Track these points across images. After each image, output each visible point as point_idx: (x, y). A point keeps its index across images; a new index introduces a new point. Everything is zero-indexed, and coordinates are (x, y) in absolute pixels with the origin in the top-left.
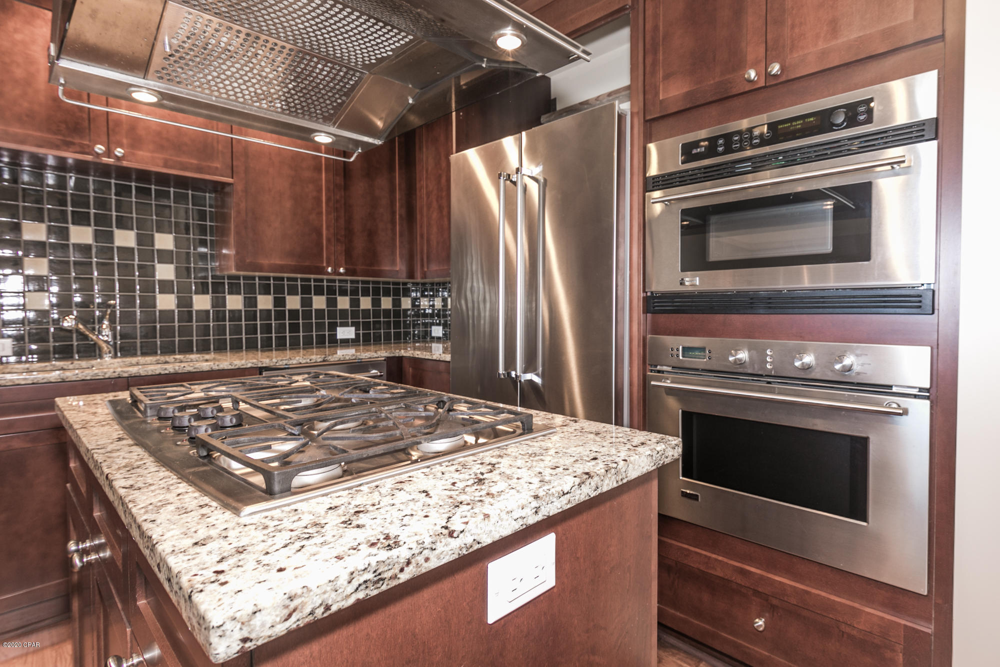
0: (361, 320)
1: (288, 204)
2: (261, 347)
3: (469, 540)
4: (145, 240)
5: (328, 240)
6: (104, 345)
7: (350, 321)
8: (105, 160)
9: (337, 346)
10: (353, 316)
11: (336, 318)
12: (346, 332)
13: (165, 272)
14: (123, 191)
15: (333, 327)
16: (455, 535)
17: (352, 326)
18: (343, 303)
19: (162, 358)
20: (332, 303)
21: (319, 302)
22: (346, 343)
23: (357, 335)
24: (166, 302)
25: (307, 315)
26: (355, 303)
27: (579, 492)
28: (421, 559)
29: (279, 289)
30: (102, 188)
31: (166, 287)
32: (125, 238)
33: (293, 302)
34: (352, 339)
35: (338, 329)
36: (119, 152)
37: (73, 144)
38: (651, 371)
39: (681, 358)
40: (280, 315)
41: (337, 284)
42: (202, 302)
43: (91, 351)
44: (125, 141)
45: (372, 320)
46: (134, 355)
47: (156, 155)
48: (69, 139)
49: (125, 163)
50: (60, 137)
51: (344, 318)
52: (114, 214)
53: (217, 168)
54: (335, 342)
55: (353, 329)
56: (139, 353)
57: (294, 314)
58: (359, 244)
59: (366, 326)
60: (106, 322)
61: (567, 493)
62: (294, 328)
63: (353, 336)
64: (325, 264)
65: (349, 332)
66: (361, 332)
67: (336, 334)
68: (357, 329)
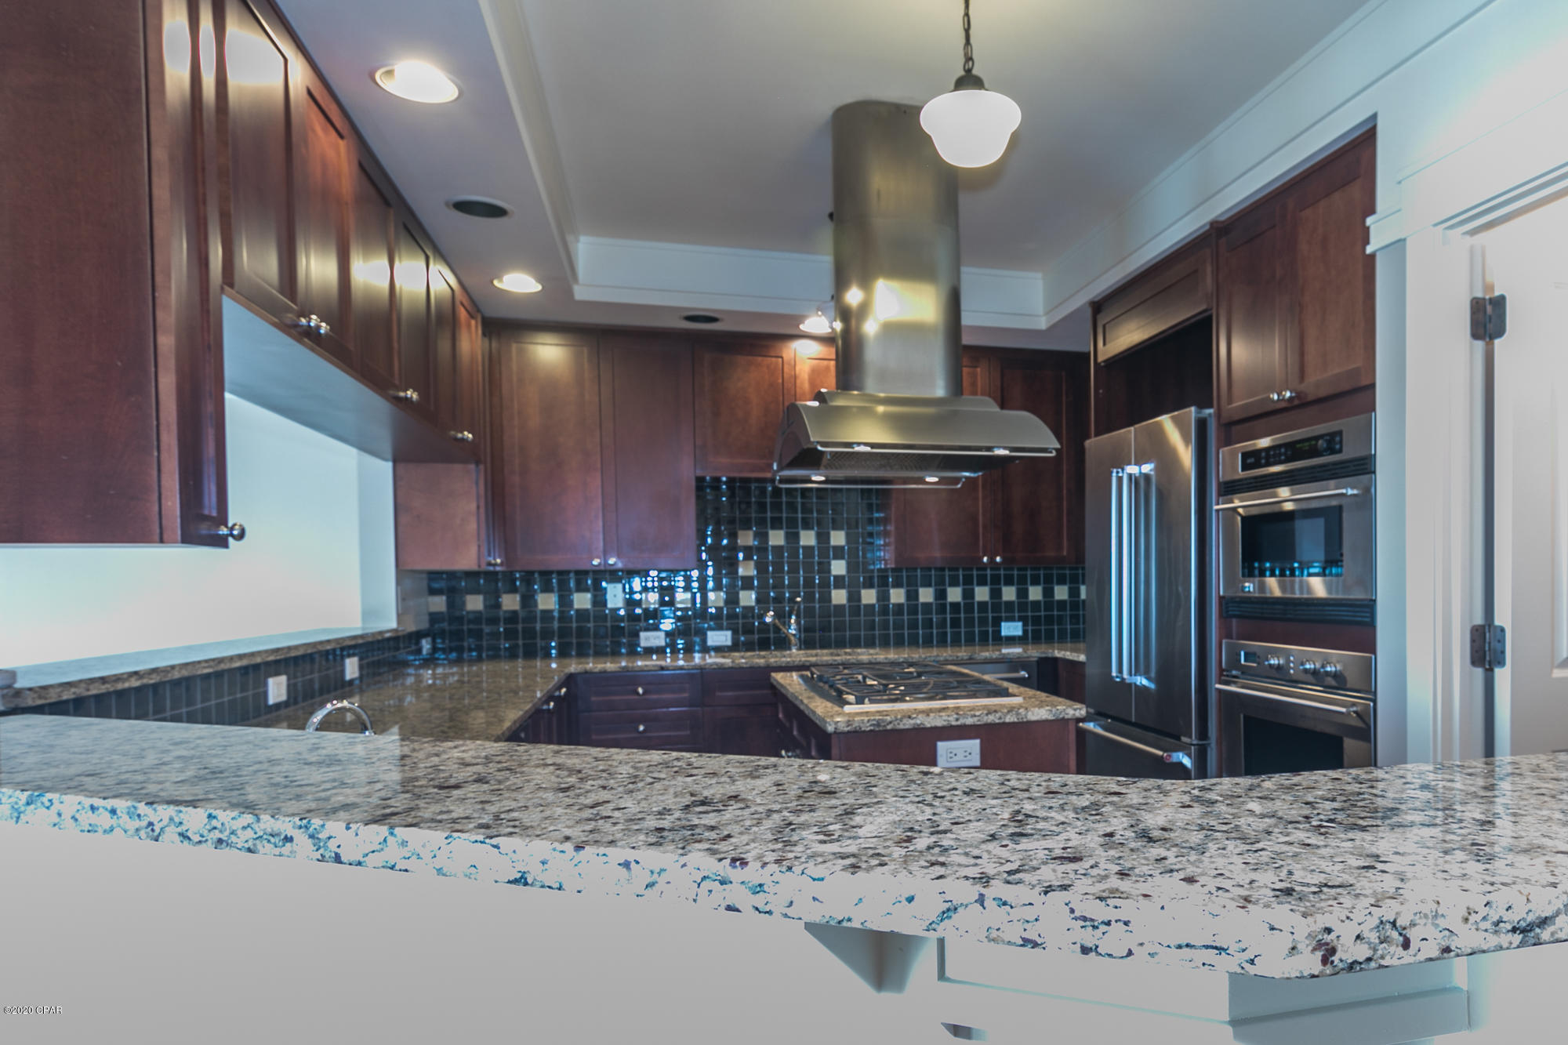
0: (1030, 614)
2: (923, 643)
3: (919, 722)
4: (823, 538)
5: (985, 527)
6: (792, 638)
7: (1017, 615)
9: (1001, 643)
10: (1021, 609)
11: (999, 611)
12: (1011, 629)
15: (997, 622)
17: (1019, 620)
18: (1009, 594)
19: (834, 651)
20: (996, 593)
21: (982, 594)
22: (1011, 640)
23: (1025, 631)
24: (839, 597)
25: (969, 607)
26: (1023, 593)
28: (896, 723)
29: (940, 580)
31: (839, 582)
32: (808, 538)
33: (955, 594)
34: (1019, 637)
35: (1003, 624)
38: (1226, 675)
39: (1243, 663)
40: (942, 608)
42: (869, 596)
43: (783, 643)
45: (1043, 613)
46: (814, 648)
51: (1010, 611)
52: (800, 519)
54: (1000, 640)
55: (1020, 624)
56: (818, 646)
57: (955, 606)
58: (1019, 528)
59: (1036, 621)
60: (794, 617)
62: (955, 623)
63: (1019, 633)
64: (981, 554)
65: (1016, 628)
66: (1030, 628)
67: (1000, 631)
68: (1024, 625)
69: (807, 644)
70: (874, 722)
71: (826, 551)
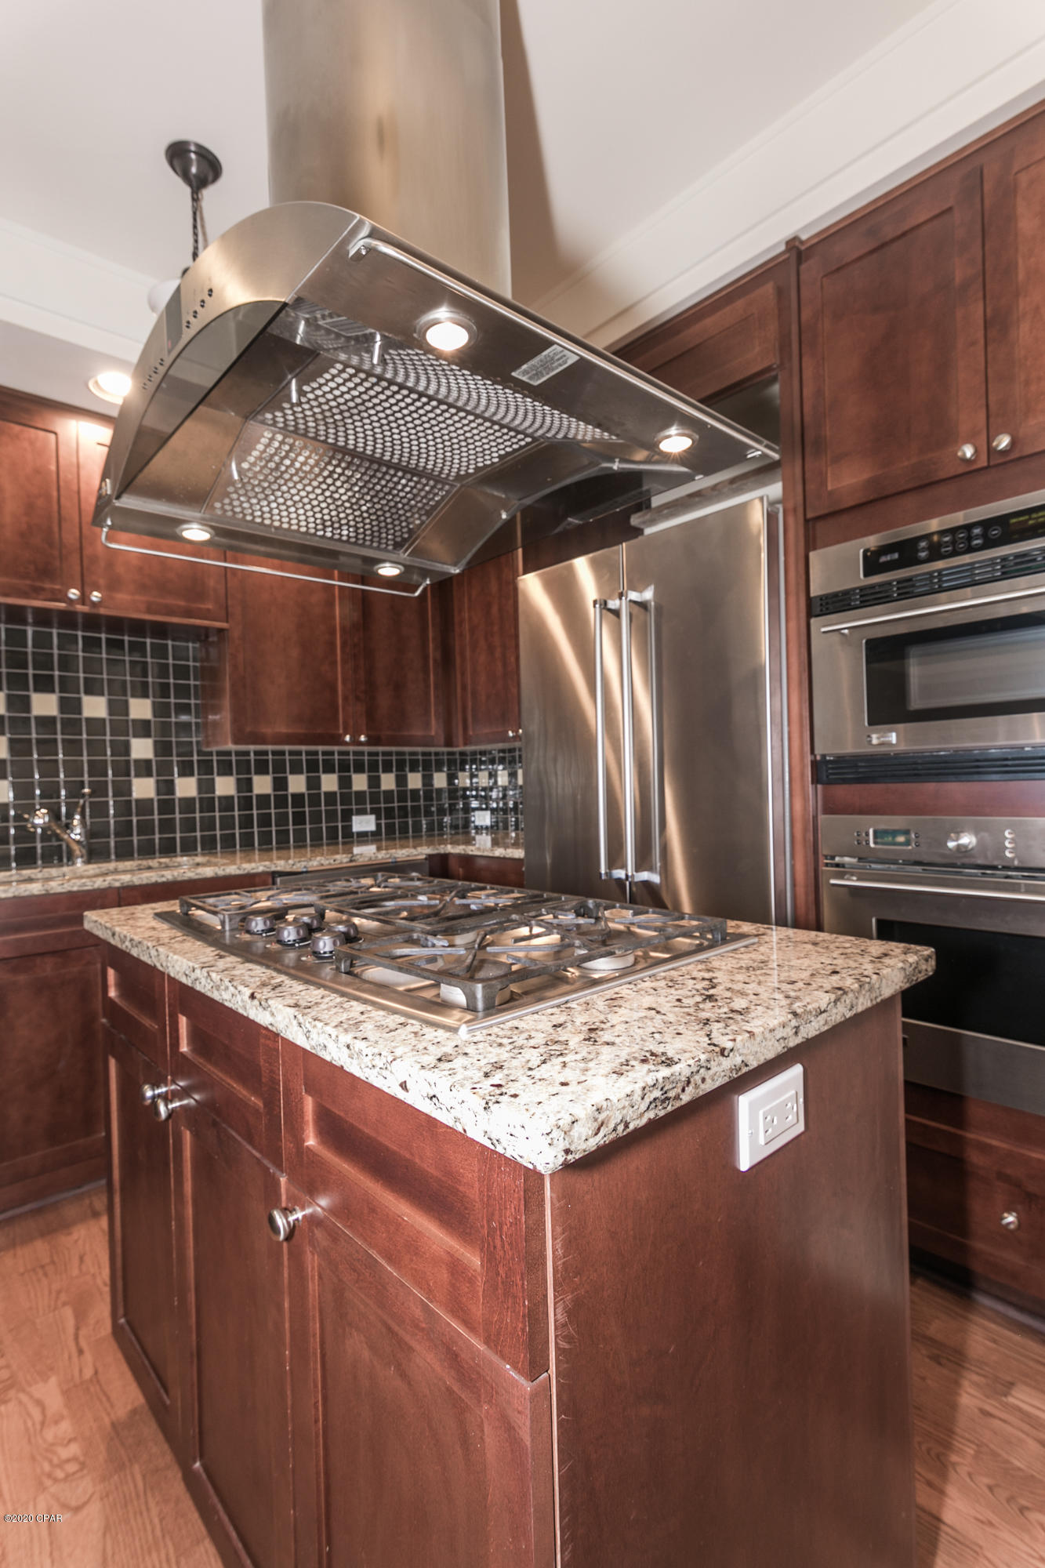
0: (382, 805)
1: (295, 653)
2: (259, 845)
3: (738, 1060)
4: (118, 708)
5: (345, 699)
6: (75, 847)
7: (368, 806)
8: (80, 608)
9: (352, 842)
10: (373, 801)
11: (349, 803)
12: (363, 823)
13: (142, 748)
14: (91, 644)
15: (347, 816)
16: (726, 1053)
17: (371, 813)
18: (360, 782)
19: (145, 863)
20: (345, 782)
21: (329, 783)
22: (364, 837)
23: (378, 826)
24: (143, 788)
25: (315, 800)
26: (374, 782)
27: (835, 1011)
29: (279, 767)
30: (67, 641)
31: (144, 768)
32: (95, 707)
33: (297, 784)
34: (372, 832)
35: (354, 818)
36: (96, 596)
37: (43, 589)
38: (827, 865)
39: (872, 845)
40: (281, 801)
41: (351, 757)
42: (186, 787)
43: (56, 854)
44: (102, 582)
45: (396, 804)
46: (107, 859)
47: (137, 597)
48: (38, 584)
49: (102, 611)
50: (28, 582)
51: (360, 803)
52: (81, 675)
53: (208, 610)
54: (352, 838)
55: (372, 818)
56: (113, 857)
57: (298, 798)
58: (384, 701)
59: (389, 813)
60: (77, 817)
61: (825, 1011)
62: (299, 818)
63: (372, 827)
64: (341, 731)
65: (368, 822)
66: (383, 822)
67: (351, 826)
68: (378, 818)
69: (95, 853)
70: (657, 1093)
71: (123, 726)
